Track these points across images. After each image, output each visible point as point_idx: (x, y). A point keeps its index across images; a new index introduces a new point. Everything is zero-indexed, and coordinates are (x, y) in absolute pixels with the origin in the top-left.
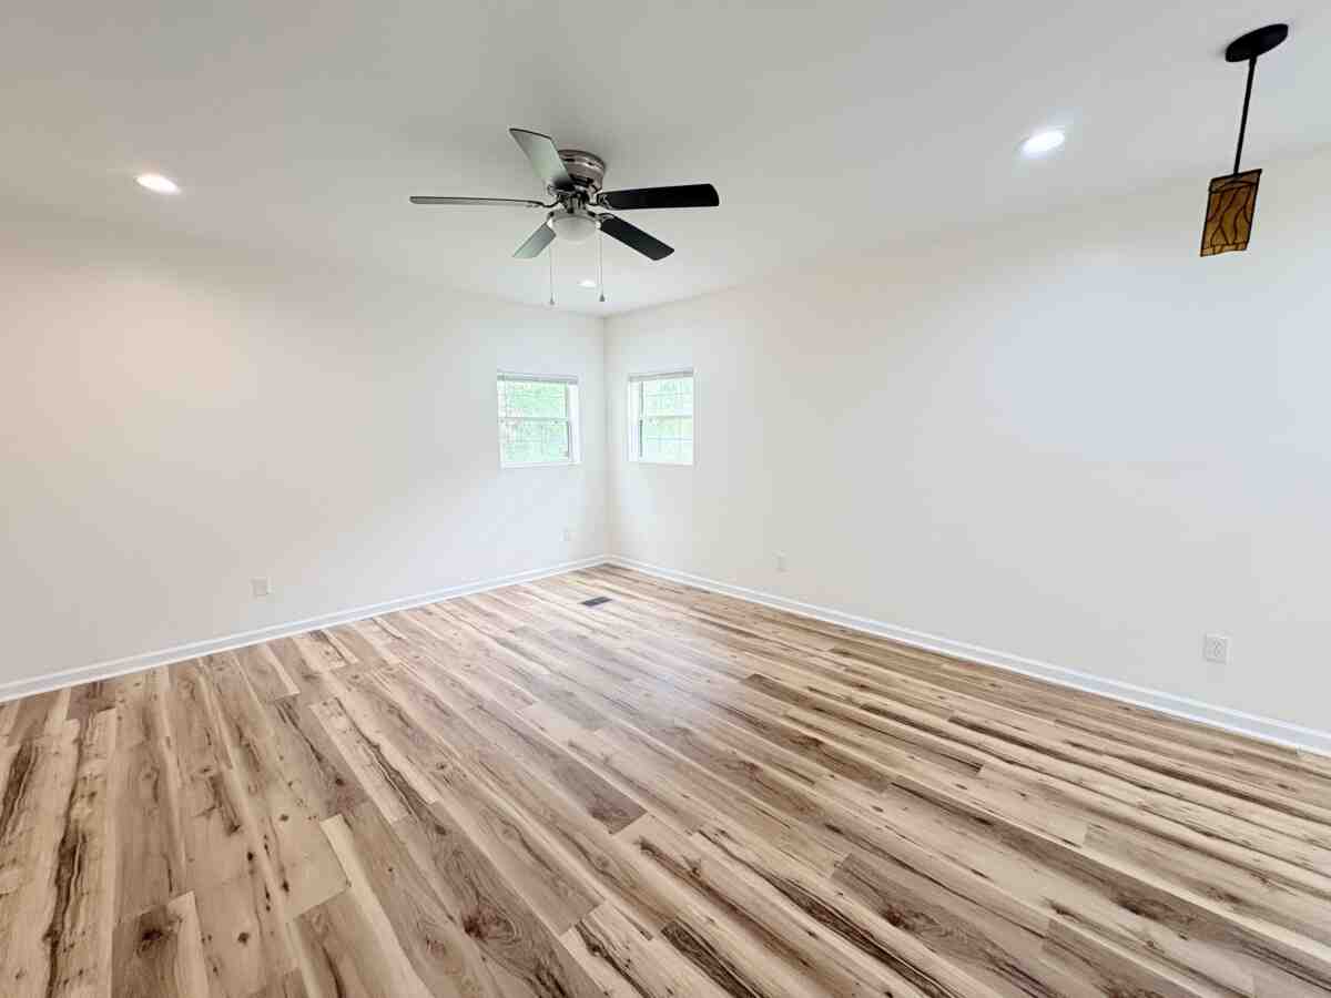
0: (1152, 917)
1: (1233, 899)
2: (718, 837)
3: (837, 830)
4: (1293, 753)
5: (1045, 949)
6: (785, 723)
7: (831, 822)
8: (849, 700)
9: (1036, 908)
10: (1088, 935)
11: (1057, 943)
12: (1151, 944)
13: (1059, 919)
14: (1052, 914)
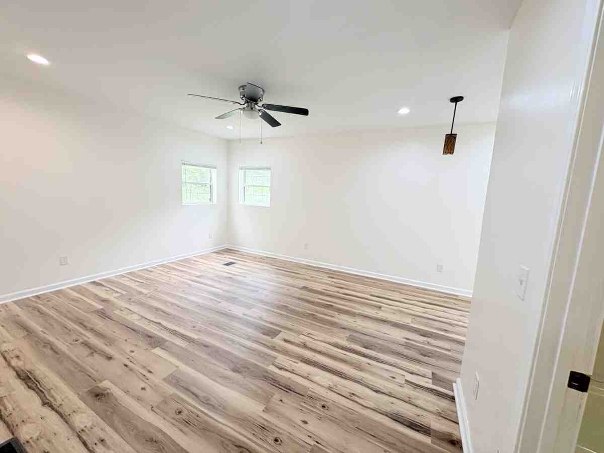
0: (428, 337)
1: (445, 330)
2: (308, 335)
3: (344, 328)
4: (457, 296)
5: (405, 348)
6: (319, 301)
7: (342, 326)
8: (338, 292)
9: (402, 339)
10: (414, 343)
11: (407, 346)
12: (428, 343)
13: (407, 341)
14: (405, 340)
